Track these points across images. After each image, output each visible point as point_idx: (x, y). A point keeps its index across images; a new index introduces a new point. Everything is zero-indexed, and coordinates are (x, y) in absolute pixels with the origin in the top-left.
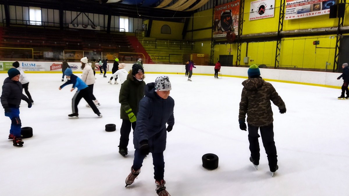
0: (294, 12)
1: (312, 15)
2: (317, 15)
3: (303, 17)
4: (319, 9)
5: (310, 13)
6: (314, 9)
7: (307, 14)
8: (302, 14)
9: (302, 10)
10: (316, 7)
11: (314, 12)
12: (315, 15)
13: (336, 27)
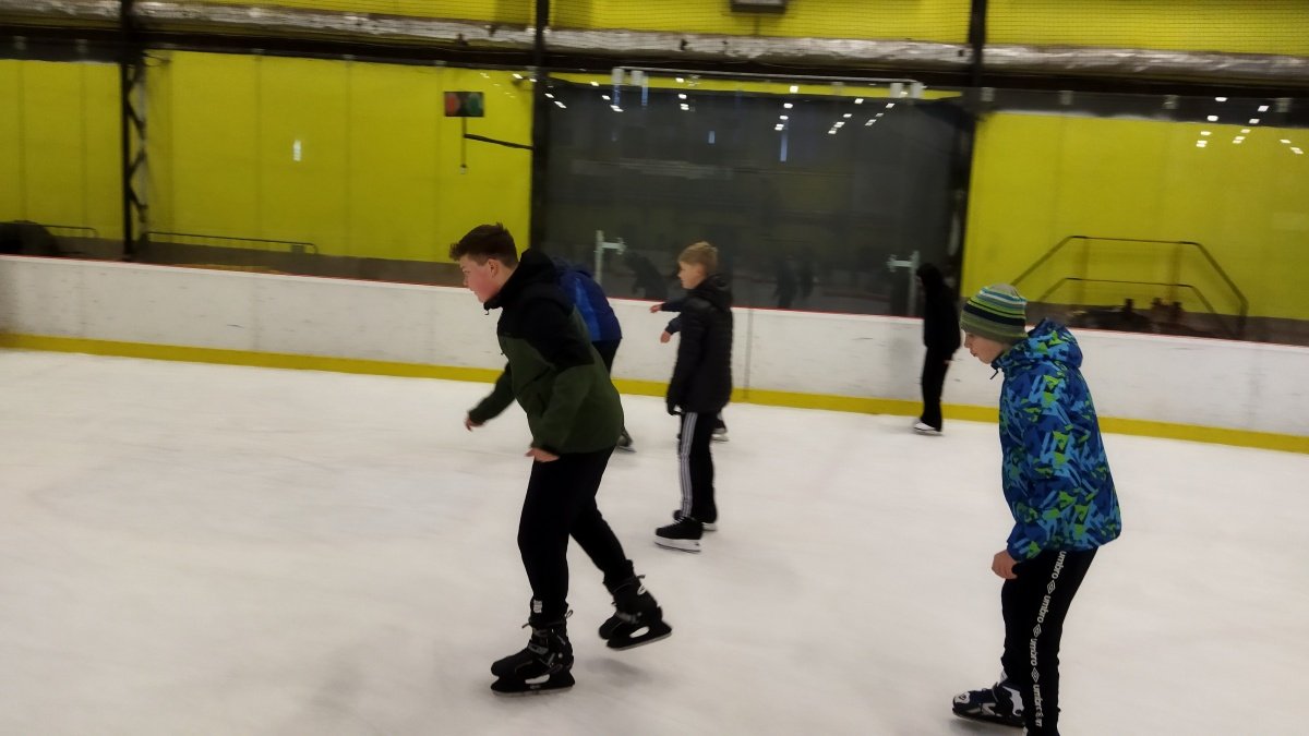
13: (522, 27)
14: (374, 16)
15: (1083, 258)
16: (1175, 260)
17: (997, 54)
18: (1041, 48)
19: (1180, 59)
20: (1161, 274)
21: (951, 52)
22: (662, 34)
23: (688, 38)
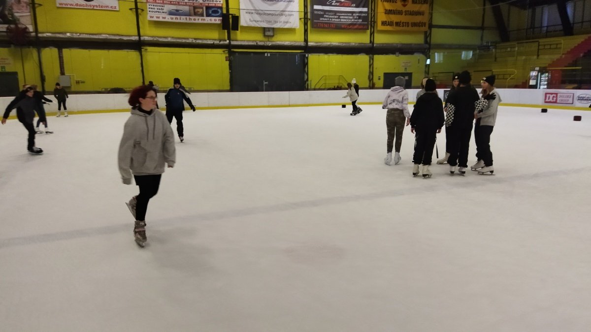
0: (163, 11)
1: (193, 21)
2: (200, 21)
3: (178, 21)
4: (202, 15)
5: (191, 17)
6: (196, 14)
7: (186, 18)
8: (178, 17)
9: (177, 11)
10: (198, 12)
11: (197, 18)
12: (197, 21)
13: (226, 41)
14: (195, 39)
15: (326, 80)
16: (339, 79)
17: (310, 44)
18: (316, 43)
19: (337, 44)
20: (337, 82)
21: (303, 44)
22: (253, 41)
23: (258, 42)
